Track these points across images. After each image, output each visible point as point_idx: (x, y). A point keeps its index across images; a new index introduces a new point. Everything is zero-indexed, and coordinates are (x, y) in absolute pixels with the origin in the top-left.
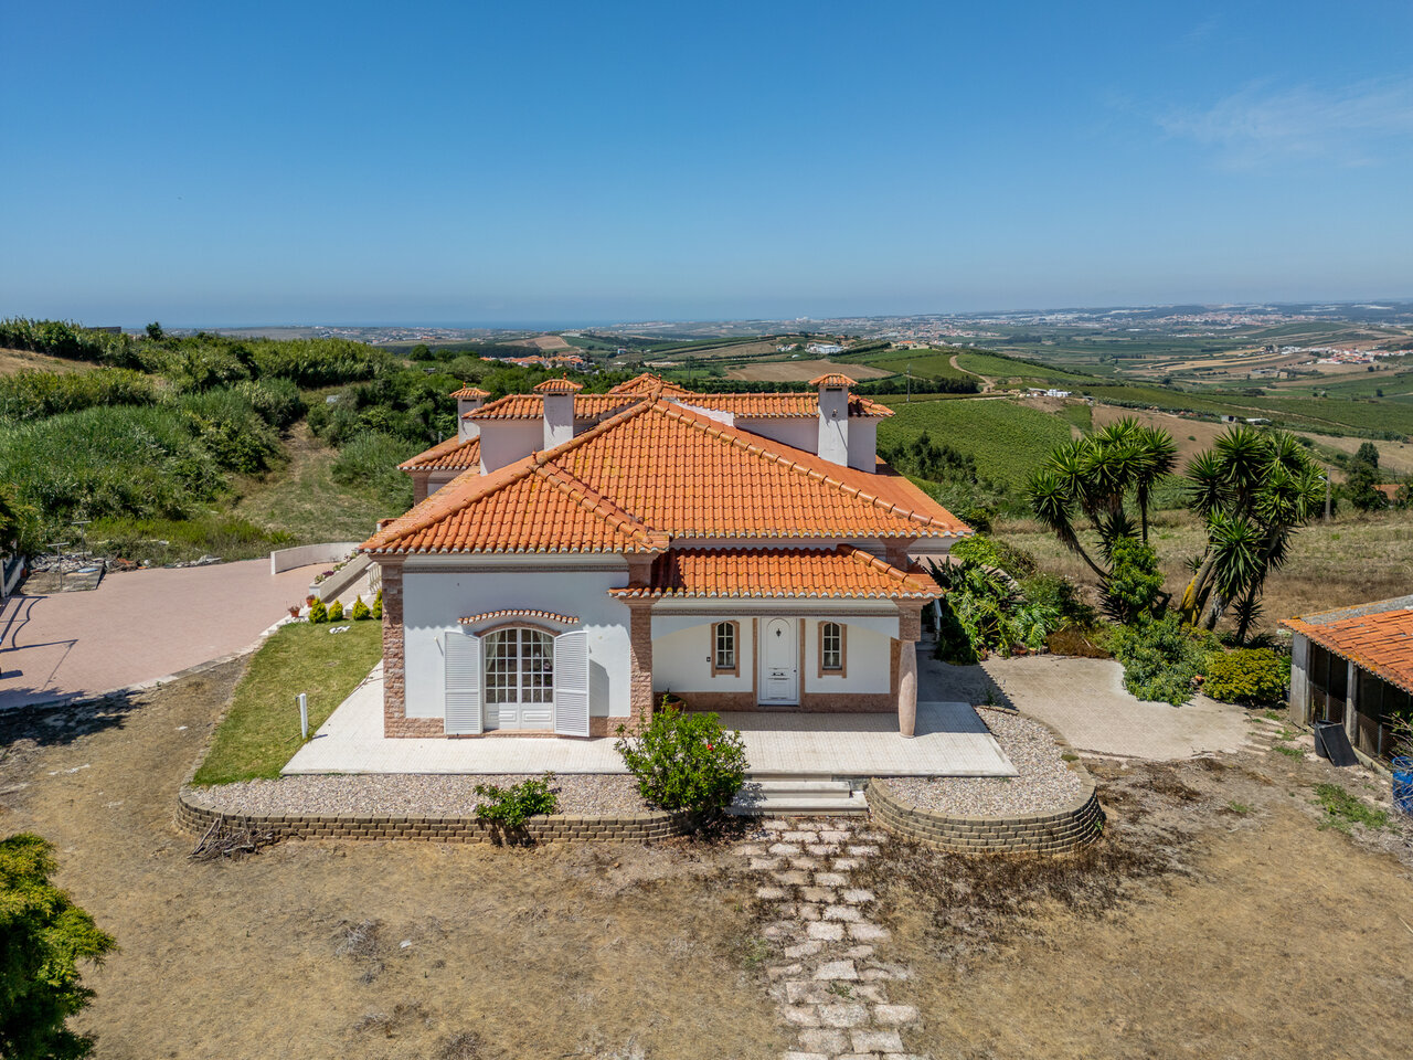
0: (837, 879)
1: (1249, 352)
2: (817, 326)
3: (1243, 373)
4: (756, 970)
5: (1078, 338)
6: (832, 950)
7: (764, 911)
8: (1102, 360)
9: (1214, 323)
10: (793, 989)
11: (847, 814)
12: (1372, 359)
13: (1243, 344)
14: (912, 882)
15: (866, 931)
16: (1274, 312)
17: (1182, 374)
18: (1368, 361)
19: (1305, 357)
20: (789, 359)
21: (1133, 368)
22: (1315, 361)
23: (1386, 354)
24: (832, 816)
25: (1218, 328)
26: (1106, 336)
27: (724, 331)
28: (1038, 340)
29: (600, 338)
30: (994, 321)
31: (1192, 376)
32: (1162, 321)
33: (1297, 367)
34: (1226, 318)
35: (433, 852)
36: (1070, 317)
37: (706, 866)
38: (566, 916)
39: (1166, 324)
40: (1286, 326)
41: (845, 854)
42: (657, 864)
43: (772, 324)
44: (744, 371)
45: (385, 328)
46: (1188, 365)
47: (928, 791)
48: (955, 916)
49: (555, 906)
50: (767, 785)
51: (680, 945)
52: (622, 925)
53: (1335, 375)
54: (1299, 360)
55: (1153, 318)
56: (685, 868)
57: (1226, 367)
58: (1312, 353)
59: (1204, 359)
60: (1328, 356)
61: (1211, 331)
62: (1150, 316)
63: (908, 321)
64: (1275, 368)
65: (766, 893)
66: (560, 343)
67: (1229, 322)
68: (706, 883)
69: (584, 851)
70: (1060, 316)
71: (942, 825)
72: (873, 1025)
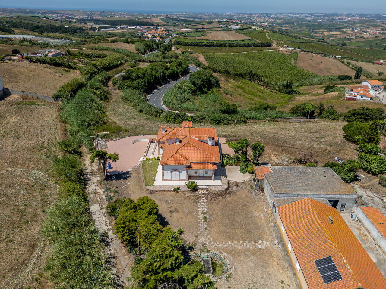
0: (204, 196)
1: (347, 29)
2: (233, 16)
3: (344, 36)
4: (196, 203)
5: (304, 23)
6: (202, 202)
7: (198, 198)
8: (309, 31)
9: (341, 19)
10: (199, 205)
11: (206, 189)
12: (378, 33)
13: (346, 27)
14: (210, 196)
15: (205, 200)
16: (357, 16)
17: (329, 36)
18: (377, 34)
19: (361, 32)
20: (224, 30)
21: (316, 34)
22: (363, 33)
23: (382, 32)
24: (204, 189)
25: (342, 21)
26: (312, 22)
27: (206, 16)
28: (293, 23)
29: (170, 18)
30: (282, 16)
31: (331, 37)
32: (327, 18)
33: (358, 35)
34: (344, 18)
35: (170, 193)
36: (303, 15)
37: (193, 194)
38: (182, 199)
39: (328, 19)
40: (360, 21)
41: (205, 193)
42: (189, 194)
43: (220, 15)
44: (211, 34)
46: (331, 33)
47: (213, 187)
48: (213, 199)
49: (181, 198)
50: (199, 186)
51: (191, 201)
52: (186, 200)
53: (367, 38)
54: (359, 33)
55: (325, 17)
56: (192, 194)
57: (340, 34)
58: (363, 31)
59: (335, 31)
60: (367, 32)
61: (339, 22)
62: (325, 16)
63: (258, 15)
64: (352, 35)
65: (198, 197)
66: (159, 20)
67: (345, 19)
68: (193, 196)
69: (183, 193)
70: (300, 15)
71: (214, 191)
72: (204, 207)
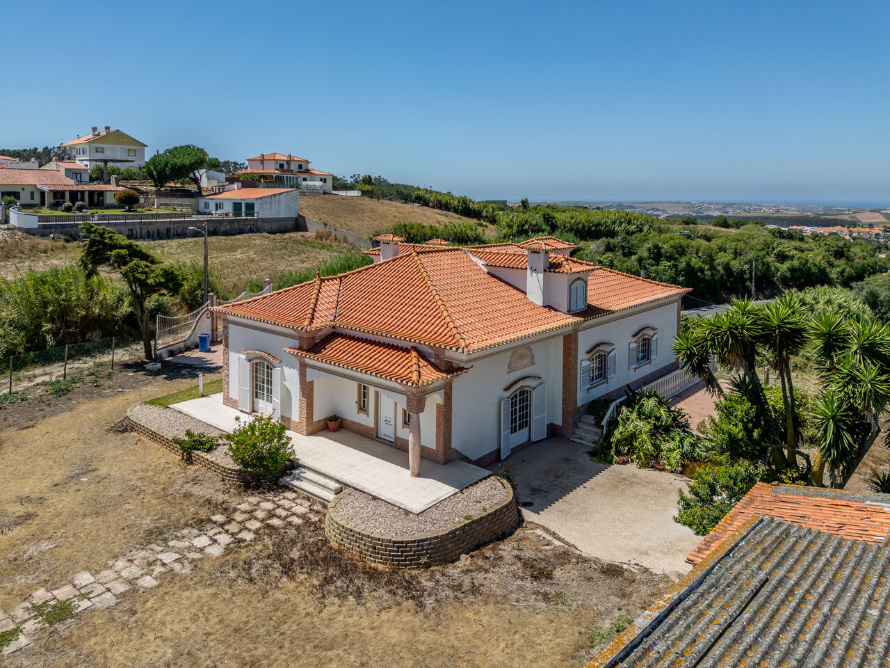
0: (256, 526)
4: (147, 542)
7: (200, 523)
10: (141, 555)
11: (324, 502)
15: (215, 549)
37: (223, 498)
45: (741, 204)
47: (360, 503)
65: (217, 517)
